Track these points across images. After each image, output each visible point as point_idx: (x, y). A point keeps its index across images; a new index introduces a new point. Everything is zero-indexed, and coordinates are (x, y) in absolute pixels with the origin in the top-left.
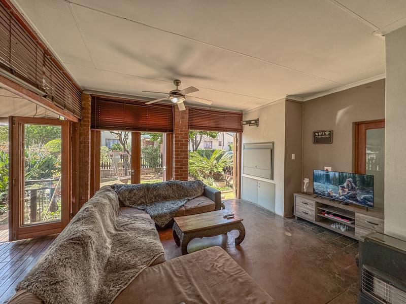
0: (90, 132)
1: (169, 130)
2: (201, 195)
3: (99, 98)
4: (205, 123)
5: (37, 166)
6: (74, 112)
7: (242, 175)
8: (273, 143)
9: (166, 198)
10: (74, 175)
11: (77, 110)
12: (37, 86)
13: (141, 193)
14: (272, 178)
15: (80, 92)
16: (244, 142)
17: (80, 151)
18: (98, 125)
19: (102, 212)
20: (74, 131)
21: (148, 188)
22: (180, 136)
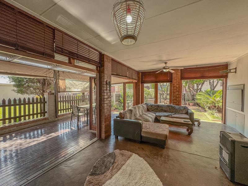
0: (141, 85)
1: (171, 81)
2: (185, 114)
3: (143, 73)
4: (193, 75)
5: (131, 96)
6: (135, 79)
7: (227, 108)
8: (244, 85)
9: (165, 111)
10: (136, 99)
11: (137, 78)
12: (126, 77)
13: (156, 107)
14: (242, 110)
15: (138, 72)
16: (228, 85)
17: (138, 91)
18: (143, 82)
19: (138, 108)
20: (136, 85)
21: (158, 106)
22: (175, 84)
